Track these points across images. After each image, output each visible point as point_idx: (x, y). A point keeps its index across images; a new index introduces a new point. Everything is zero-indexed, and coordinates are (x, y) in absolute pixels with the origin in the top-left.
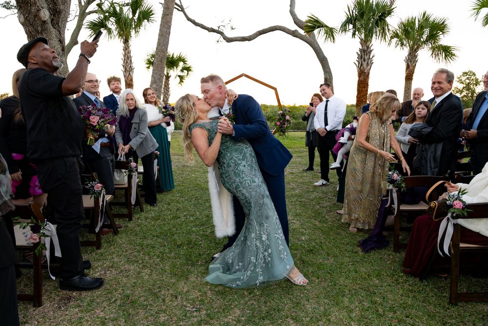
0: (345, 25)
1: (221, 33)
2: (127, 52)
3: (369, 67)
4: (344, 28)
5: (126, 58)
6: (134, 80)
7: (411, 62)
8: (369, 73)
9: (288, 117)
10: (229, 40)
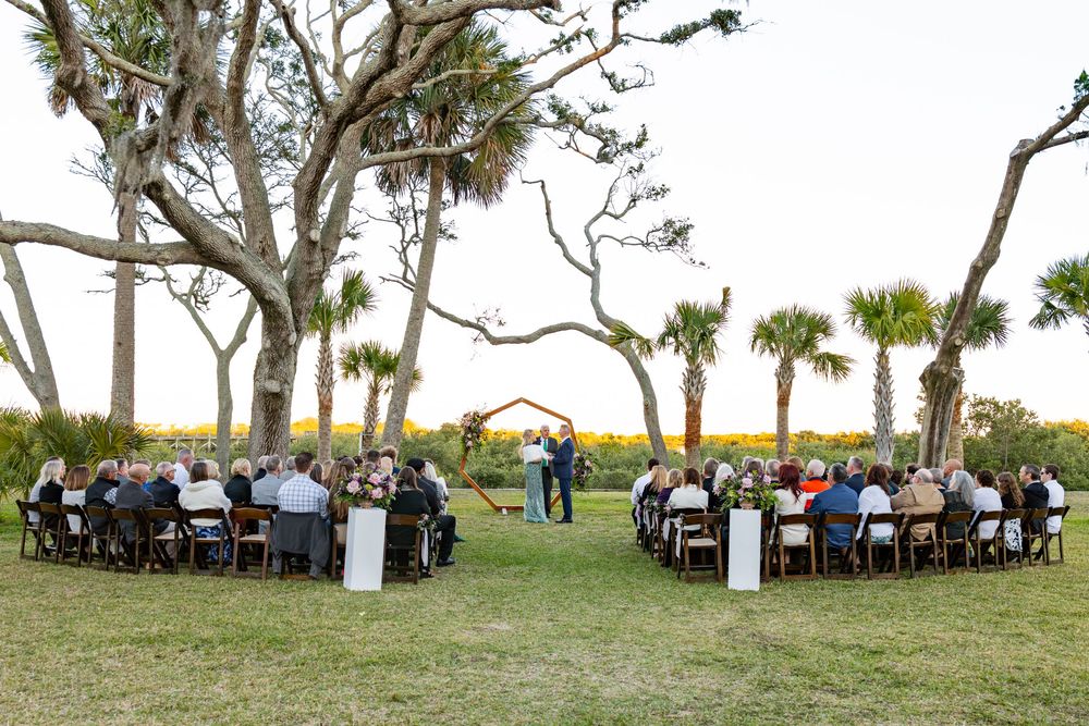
0: (664, 339)
1: (483, 330)
2: (326, 355)
3: (699, 394)
4: (662, 342)
5: (324, 365)
6: (334, 400)
7: (783, 377)
8: (700, 403)
9: (587, 463)
10: (495, 341)
